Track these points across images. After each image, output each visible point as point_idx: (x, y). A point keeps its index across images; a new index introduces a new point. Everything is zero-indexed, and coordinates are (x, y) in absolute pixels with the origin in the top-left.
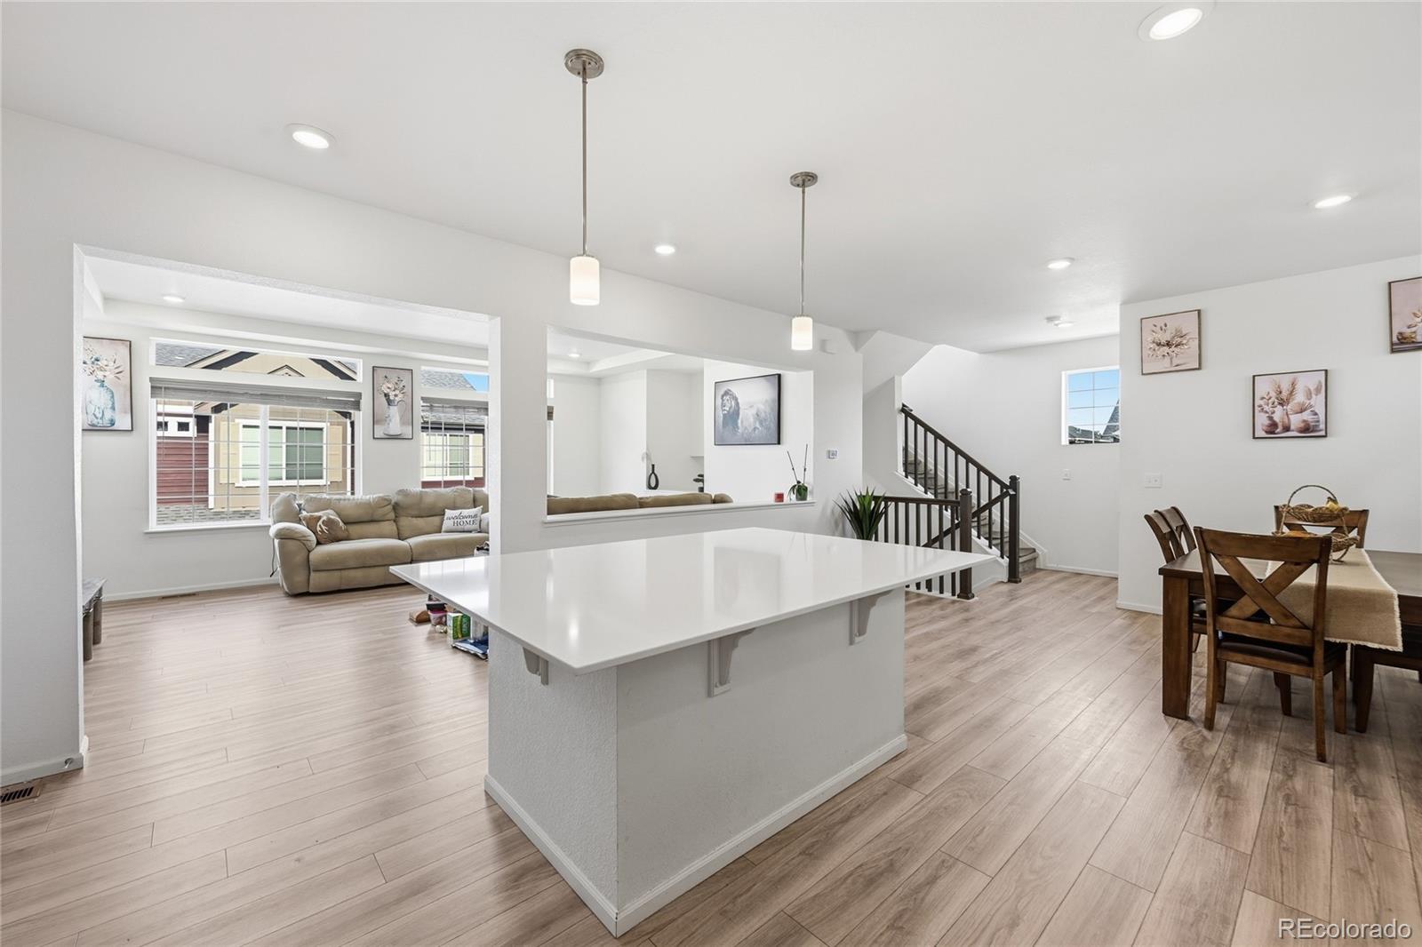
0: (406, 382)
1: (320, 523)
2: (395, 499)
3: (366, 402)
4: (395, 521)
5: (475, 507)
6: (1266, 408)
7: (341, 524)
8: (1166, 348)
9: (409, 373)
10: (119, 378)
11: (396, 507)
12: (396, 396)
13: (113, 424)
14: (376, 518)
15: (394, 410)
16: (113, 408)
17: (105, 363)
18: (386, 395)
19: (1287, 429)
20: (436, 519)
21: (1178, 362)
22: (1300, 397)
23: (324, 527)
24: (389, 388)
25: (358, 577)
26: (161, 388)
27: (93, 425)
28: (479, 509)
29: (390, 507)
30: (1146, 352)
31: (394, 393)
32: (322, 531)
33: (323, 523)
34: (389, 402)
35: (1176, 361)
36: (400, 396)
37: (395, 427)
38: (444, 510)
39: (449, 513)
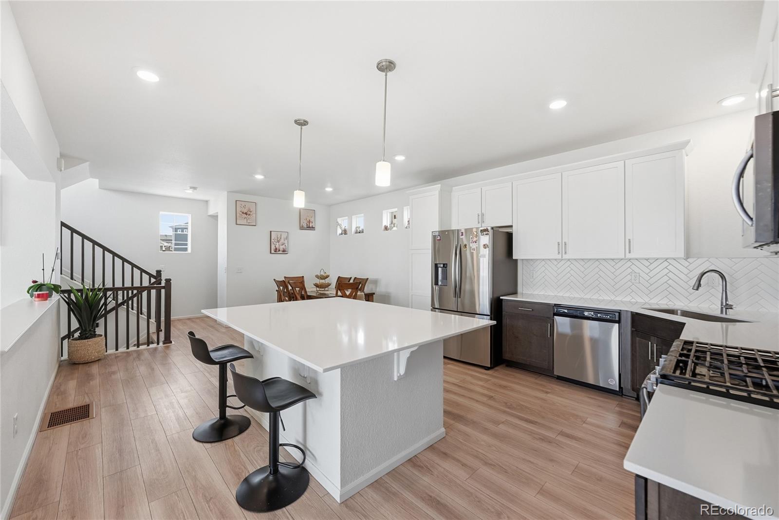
6: (274, 243)
8: (245, 215)
19: (279, 251)
21: (250, 222)
22: (282, 241)
30: (238, 215)
35: (248, 221)
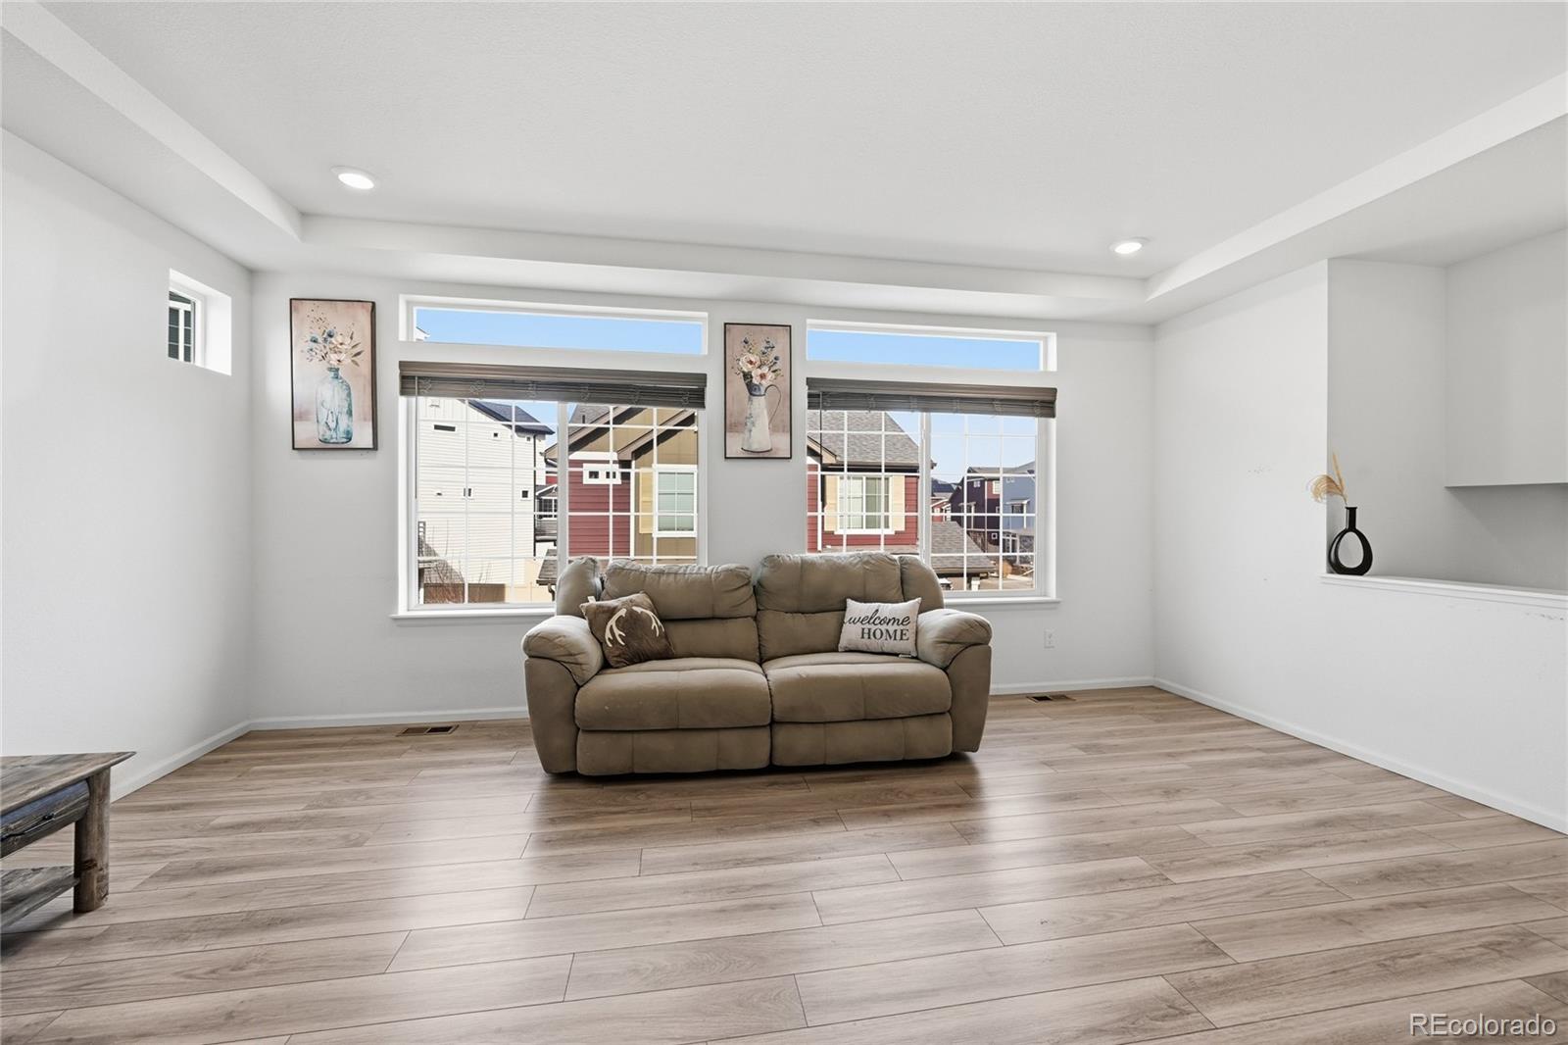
0: (780, 349)
1: (612, 622)
2: (757, 572)
3: (713, 392)
4: (755, 618)
5: (905, 601)
7: (655, 623)
9: (784, 333)
10: (357, 364)
11: (758, 590)
12: (763, 376)
13: (350, 439)
14: (718, 613)
15: (760, 405)
16: (350, 413)
17: (340, 339)
18: (747, 376)
20: (831, 618)
23: (617, 632)
24: (751, 362)
25: (663, 751)
26: (413, 377)
27: (325, 441)
28: (915, 602)
29: (749, 590)
31: (759, 372)
32: (614, 641)
33: (618, 621)
34: (752, 389)
36: (770, 376)
37: (761, 436)
38: (845, 602)
39: (855, 609)
